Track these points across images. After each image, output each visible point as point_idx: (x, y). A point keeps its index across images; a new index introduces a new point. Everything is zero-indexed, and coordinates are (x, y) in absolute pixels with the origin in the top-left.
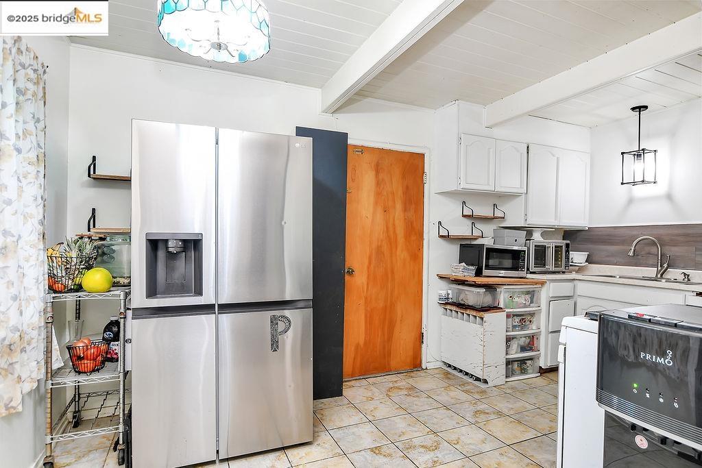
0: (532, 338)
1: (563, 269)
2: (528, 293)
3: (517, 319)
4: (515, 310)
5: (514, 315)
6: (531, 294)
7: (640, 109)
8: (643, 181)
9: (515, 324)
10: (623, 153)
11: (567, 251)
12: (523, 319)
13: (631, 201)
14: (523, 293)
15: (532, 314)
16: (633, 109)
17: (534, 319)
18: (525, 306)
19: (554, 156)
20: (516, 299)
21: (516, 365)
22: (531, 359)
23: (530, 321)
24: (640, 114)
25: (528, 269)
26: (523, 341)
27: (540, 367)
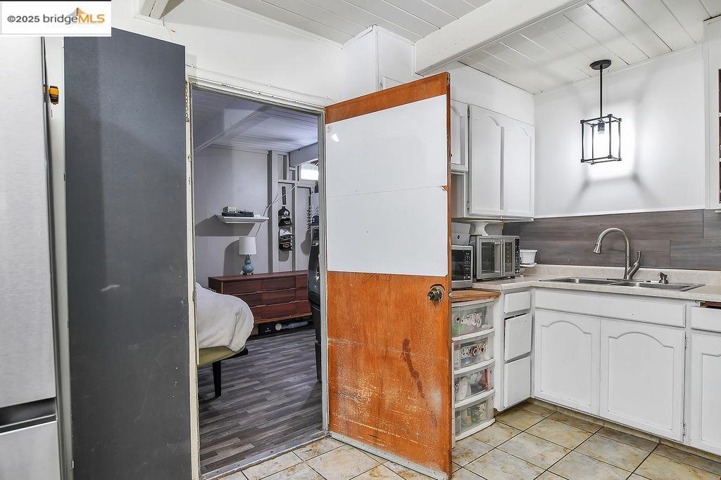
0: (485, 372)
1: (513, 273)
2: (478, 311)
3: (466, 350)
4: (465, 337)
5: (463, 345)
6: (483, 311)
7: (601, 65)
8: (610, 157)
9: (464, 357)
10: (582, 122)
11: (517, 249)
12: (474, 348)
13: (586, 184)
14: (472, 312)
15: (484, 340)
16: (594, 65)
17: (487, 347)
18: (476, 329)
19: (497, 125)
20: (465, 322)
21: (465, 415)
22: (484, 401)
23: (482, 350)
24: (601, 72)
25: (475, 276)
26: (475, 378)
27: (495, 410)
